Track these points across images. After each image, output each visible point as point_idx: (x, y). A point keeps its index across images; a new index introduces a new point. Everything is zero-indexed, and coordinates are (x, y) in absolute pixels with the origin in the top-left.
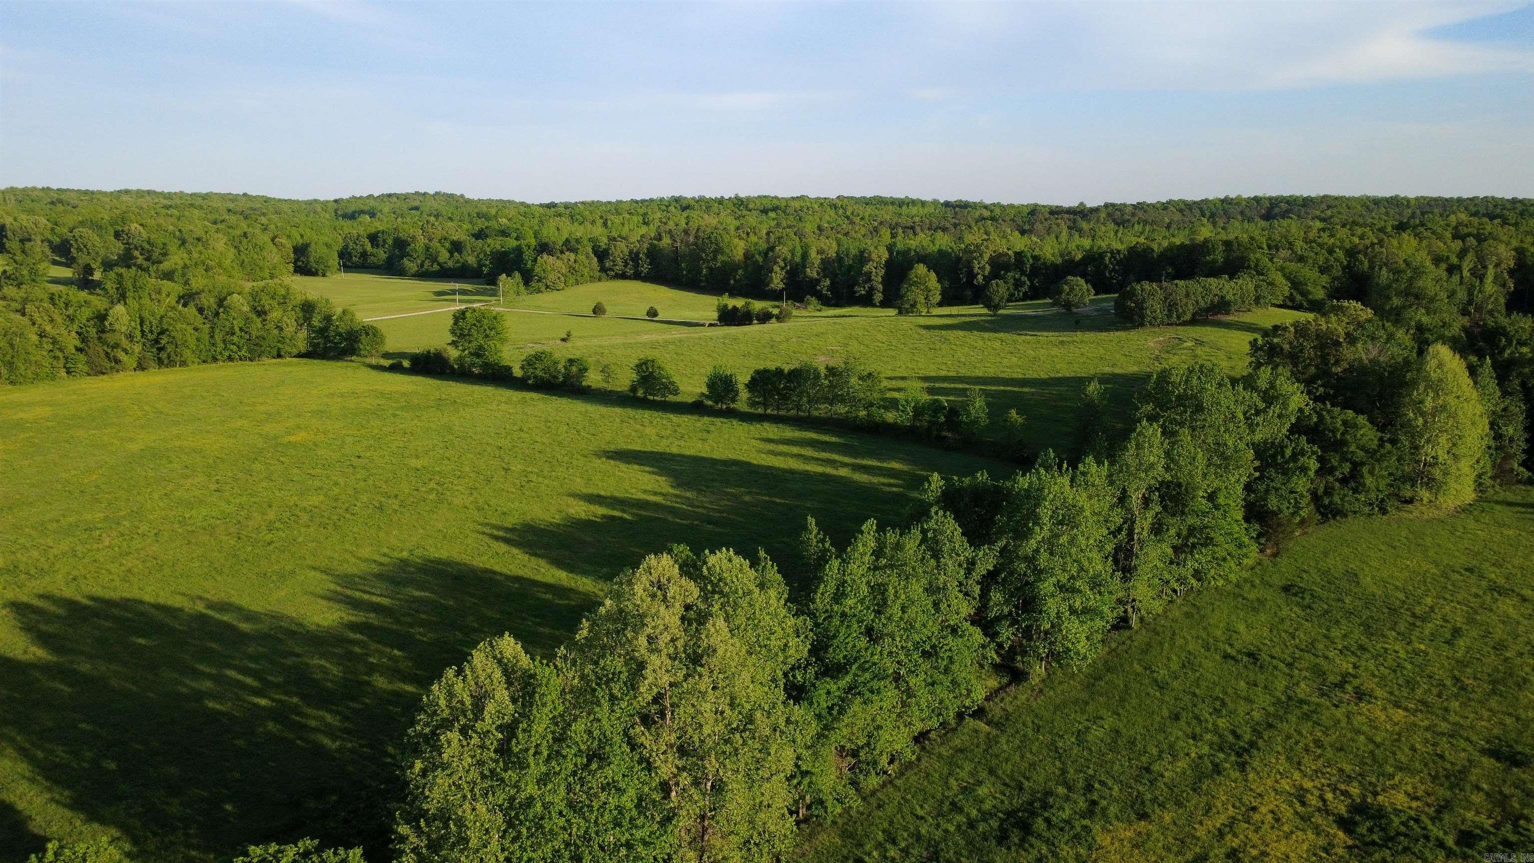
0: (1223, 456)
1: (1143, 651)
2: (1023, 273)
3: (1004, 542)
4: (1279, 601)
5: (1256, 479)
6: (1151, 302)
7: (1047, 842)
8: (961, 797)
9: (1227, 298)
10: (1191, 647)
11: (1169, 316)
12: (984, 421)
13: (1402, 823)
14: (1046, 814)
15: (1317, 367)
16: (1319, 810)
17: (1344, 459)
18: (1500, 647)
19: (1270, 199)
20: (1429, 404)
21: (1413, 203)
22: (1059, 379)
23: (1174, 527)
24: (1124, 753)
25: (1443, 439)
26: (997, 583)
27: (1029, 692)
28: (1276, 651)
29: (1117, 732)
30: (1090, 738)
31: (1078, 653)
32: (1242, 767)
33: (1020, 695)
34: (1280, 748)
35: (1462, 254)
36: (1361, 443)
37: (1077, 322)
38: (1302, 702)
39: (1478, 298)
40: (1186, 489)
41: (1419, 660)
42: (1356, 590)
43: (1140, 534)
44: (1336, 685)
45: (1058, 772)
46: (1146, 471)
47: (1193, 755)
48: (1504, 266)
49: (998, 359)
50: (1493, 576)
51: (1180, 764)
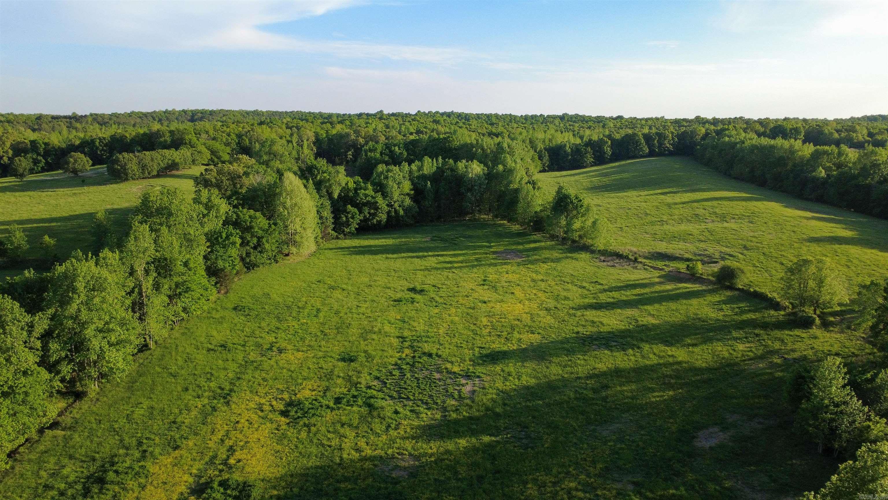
0: (189, 240)
1: (160, 360)
2: (39, 154)
3: (54, 310)
4: (233, 316)
5: (209, 252)
6: (130, 165)
7: (118, 483)
8: (51, 480)
9: (176, 161)
10: (188, 350)
11: (143, 173)
12: (26, 246)
13: (310, 404)
14: (114, 468)
15: (231, 190)
16: (271, 411)
17: (253, 236)
18: (337, 313)
19: (192, 111)
20: (288, 204)
21: (265, 114)
22: (77, 215)
23: (166, 285)
24: (158, 418)
25: (297, 220)
26: (53, 338)
27: (90, 403)
28: (236, 341)
29: (152, 408)
30: (135, 416)
31: (118, 369)
32: (228, 403)
33: (84, 405)
34: (246, 388)
35: (292, 135)
36: (260, 226)
37: (83, 181)
38: (252, 362)
39: (302, 156)
40: (170, 261)
41: (304, 327)
42: (270, 301)
43: (146, 292)
44: (268, 349)
45: (118, 442)
46: (144, 253)
47: (200, 406)
48: (310, 140)
49: (29, 208)
50: (329, 282)
51: (193, 413)
